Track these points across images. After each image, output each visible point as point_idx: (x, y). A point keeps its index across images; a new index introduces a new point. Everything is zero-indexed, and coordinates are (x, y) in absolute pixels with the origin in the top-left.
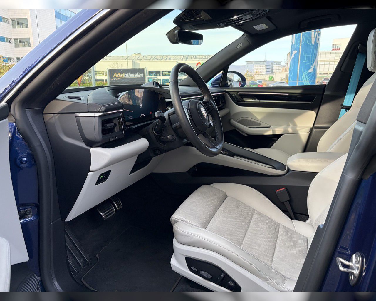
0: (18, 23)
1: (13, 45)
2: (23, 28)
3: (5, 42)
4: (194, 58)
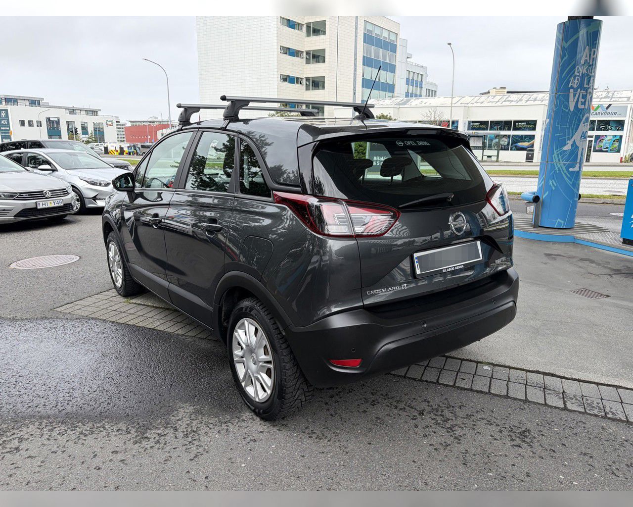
0: (314, 57)
1: (304, 86)
2: (319, 62)
3: (294, 83)
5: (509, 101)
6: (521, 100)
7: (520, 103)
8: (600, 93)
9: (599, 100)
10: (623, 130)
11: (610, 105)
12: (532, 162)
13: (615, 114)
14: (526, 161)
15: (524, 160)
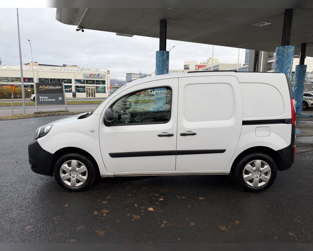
4: (87, 70)
5: (56, 70)
6: (61, 70)
7: (61, 71)
8: (93, 69)
9: (94, 72)
10: (105, 84)
11: (99, 74)
12: (76, 97)
13: (101, 78)
14: (73, 97)
15: (72, 97)
